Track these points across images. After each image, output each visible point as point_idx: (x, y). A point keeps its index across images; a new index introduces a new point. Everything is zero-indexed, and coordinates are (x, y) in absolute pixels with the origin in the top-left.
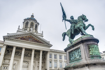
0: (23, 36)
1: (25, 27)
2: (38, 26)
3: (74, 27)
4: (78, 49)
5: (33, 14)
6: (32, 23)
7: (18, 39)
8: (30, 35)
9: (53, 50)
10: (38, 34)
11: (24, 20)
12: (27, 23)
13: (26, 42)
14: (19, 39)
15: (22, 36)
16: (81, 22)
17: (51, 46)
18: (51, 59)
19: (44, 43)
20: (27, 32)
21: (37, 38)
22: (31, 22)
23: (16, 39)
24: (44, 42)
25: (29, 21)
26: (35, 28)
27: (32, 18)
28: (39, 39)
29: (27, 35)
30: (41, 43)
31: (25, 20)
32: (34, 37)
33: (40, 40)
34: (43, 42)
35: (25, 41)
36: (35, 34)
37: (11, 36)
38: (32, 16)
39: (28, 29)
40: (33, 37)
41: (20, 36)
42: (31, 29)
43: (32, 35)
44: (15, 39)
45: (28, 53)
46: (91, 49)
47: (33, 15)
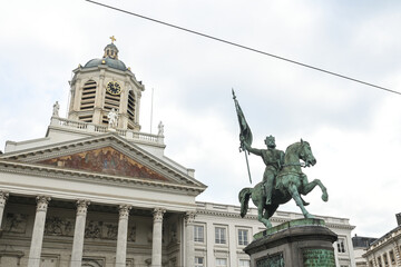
0: (78, 149)
1: (80, 106)
2: (140, 95)
3: (274, 182)
4: (279, 256)
5: (113, 38)
6: (111, 85)
7: (56, 164)
8: (107, 143)
9: (209, 208)
10: (142, 139)
11: (76, 72)
12: (90, 89)
13: (92, 176)
14: (60, 164)
15: (71, 151)
16: (294, 169)
17: (200, 188)
18: (200, 245)
19: (171, 176)
20: (90, 129)
21: (139, 158)
22: (108, 81)
23: (49, 168)
24: (170, 172)
25: (96, 79)
26: (126, 108)
27: (111, 60)
28: (146, 162)
29: (94, 145)
30: (155, 176)
31: (79, 71)
32: (126, 151)
33: (152, 165)
34: (165, 173)
35: (88, 174)
36: (129, 136)
37: (24, 156)
38: (112, 50)
39: (97, 118)
40: (118, 153)
41: (63, 152)
42: (112, 115)
43: (114, 144)
44: (41, 167)
45: (101, 223)
46: (308, 262)
47: (112, 46)
